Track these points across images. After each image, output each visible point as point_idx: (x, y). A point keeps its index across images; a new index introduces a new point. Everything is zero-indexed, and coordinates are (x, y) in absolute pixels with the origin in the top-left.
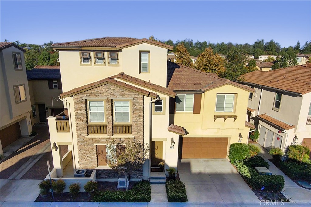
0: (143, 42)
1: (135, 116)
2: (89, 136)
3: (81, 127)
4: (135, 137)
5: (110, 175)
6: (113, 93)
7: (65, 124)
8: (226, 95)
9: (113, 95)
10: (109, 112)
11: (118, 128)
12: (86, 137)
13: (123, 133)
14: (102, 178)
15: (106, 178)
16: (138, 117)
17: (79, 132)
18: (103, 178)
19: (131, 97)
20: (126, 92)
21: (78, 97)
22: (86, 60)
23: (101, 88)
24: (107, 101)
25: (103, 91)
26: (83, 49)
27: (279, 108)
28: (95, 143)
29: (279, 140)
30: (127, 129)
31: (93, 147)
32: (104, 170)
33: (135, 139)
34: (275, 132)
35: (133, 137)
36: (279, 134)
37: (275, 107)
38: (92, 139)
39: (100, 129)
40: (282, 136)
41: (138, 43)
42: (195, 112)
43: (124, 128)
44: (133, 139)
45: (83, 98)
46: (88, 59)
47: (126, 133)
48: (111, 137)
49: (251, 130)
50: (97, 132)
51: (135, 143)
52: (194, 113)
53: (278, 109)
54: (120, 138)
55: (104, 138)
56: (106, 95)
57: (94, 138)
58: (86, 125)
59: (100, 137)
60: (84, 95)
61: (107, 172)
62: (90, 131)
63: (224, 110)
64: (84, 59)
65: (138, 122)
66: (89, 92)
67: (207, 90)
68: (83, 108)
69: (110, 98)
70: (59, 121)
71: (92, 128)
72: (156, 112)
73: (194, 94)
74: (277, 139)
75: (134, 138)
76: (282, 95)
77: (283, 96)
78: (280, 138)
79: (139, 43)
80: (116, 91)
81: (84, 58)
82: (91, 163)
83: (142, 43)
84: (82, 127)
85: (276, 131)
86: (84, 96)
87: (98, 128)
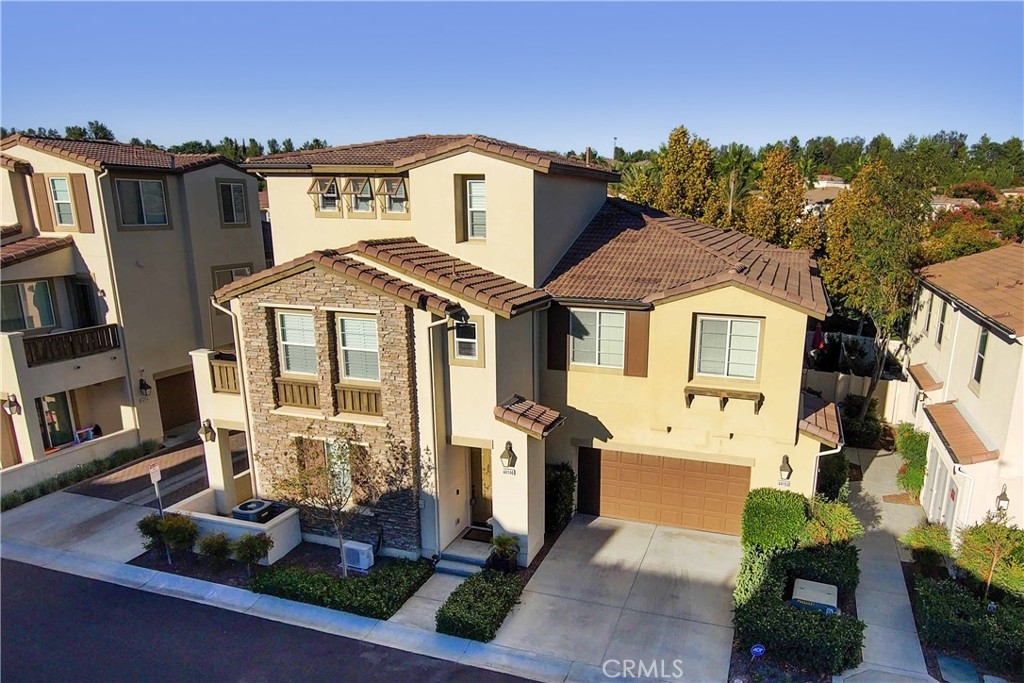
0: (462, 150)
1: (386, 364)
2: (279, 412)
3: (260, 383)
4: (391, 426)
6: (329, 295)
7: (230, 370)
8: (729, 320)
9: (333, 301)
10: (323, 346)
11: (350, 394)
12: (272, 412)
14: (313, 532)
15: (322, 534)
16: (394, 368)
17: (257, 397)
18: (317, 533)
19: (375, 308)
20: (361, 293)
21: (249, 301)
22: (329, 202)
23: (303, 278)
24: (317, 315)
25: (306, 289)
26: (315, 170)
27: (979, 381)
28: (293, 431)
30: (369, 400)
33: (390, 432)
35: (385, 425)
36: (953, 476)
37: (975, 377)
38: (287, 419)
39: (305, 393)
40: (958, 484)
41: (450, 151)
42: (629, 370)
44: (386, 431)
45: (260, 304)
46: (334, 199)
48: (332, 419)
49: (824, 448)
50: (299, 400)
51: (390, 442)
52: (627, 373)
53: (978, 385)
54: (352, 425)
55: (314, 421)
56: (314, 298)
57: (291, 417)
58: (270, 379)
59: (305, 416)
60: (262, 296)
62: (282, 396)
63: (725, 372)
64: (325, 199)
65: (396, 383)
67: (660, 301)
68: (261, 332)
69: (321, 308)
70: (216, 364)
71: (288, 388)
72: (459, 357)
73: (624, 312)
74: (952, 496)
75: (389, 428)
76: (990, 334)
77: (990, 340)
78: (956, 494)
79: (454, 153)
80: (338, 289)
81: (325, 195)
83: (459, 151)
84: (262, 383)
86: (261, 300)
87: (302, 389)
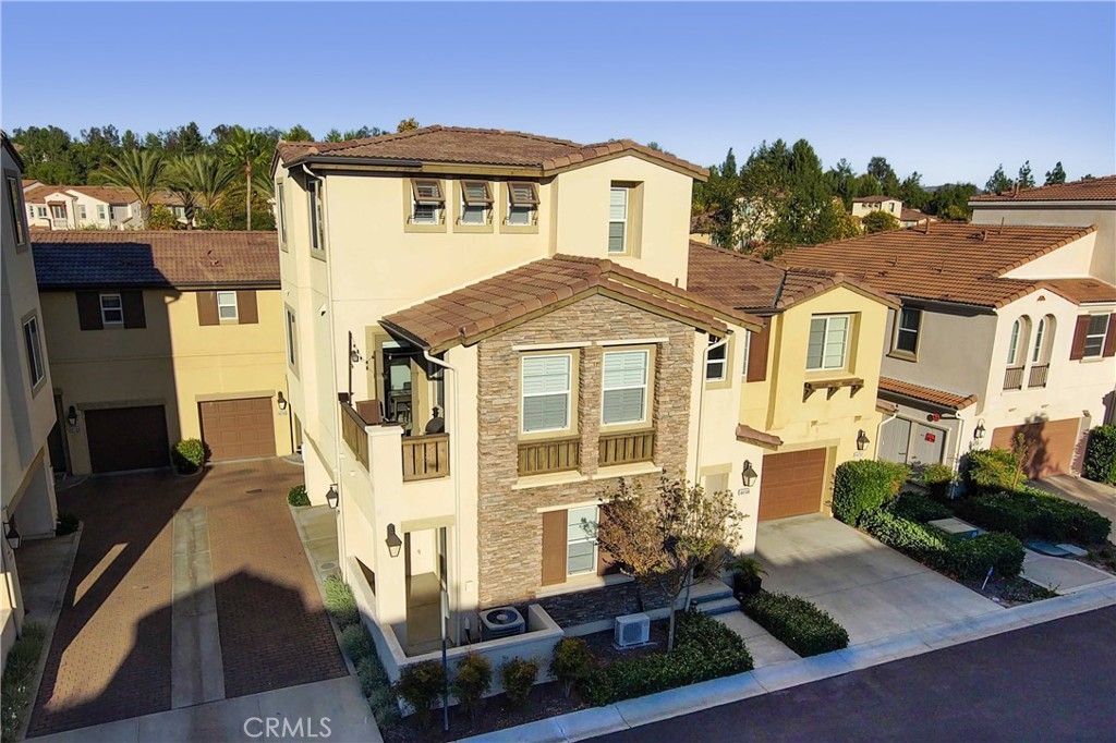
0: (623, 153)
2: (522, 484)
3: (500, 453)
4: (666, 468)
5: (580, 615)
6: (608, 326)
8: (828, 317)
9: (610, 333)
10: (594, 390)
11: (613, 443)
12: (513, 487)
13: (628, 458)
16: (676, 401)
17: (490, 473)
19: (662, 336)
21: (498, 344)
24: (589, 353)
26: (426, 169)
27: (914, 349)
28: (541, 506)
29: (933, 441)
30: (640, 445)
31: (533, 522)
32: (563, 596)
33: (665, 475)
34: (915, 418)
35: (660, 469)
36: (933, 423)
37: (900, 347)
38: (533, 492)
39: (557, 453)
40: (945, 427)
42: (751, 377)
43: (632, 441)
44: (659, 476)
45: (514, 348)
46: (431, 208)
47: (636, 459)
48: (594, 477)
50: (546, 465)
51: (663, 488)
52: (749, 380)
53: (912, 353)
54: (621, 480)
55: (570, 485)
57: (539, 489)
58: (515, 445)
59: (562, 482)
61: (570, 606)
62: (525, 465)
63: (823, 365)
64: (418, 207)
65: (675, 418)
66: (533, 326)
67: (790, 306)
68: (510, 384)
70: (409, 442)
71: (532, 454)
74: (927, 439)
75: (664, 471)
76: (924, 312)
77: (927, 317)
78: (939, 435)
80: (620, 317)
81: (421, 203)
82: (523, 579)
83: (621, 154)
84: (503, 453)
85: (922, 416)
86: (516, 342)
87: (551, 450)
